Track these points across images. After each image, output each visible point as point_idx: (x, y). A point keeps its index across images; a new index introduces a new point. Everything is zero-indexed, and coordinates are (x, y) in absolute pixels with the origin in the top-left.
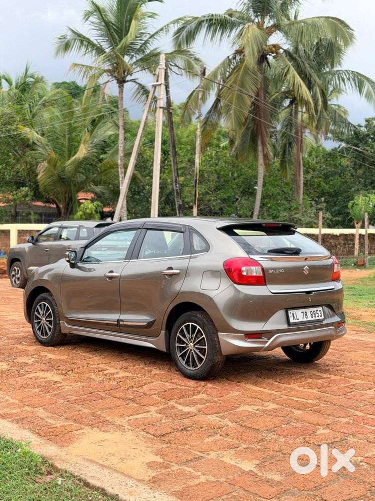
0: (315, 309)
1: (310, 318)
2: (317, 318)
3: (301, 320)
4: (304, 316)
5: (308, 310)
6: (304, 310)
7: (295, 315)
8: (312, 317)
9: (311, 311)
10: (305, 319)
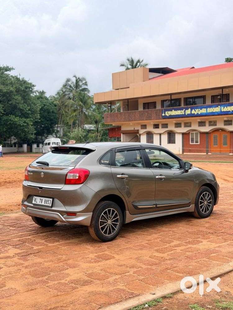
0: (48, 199)
1: (43, 204)
2: (47, 205)
3: (38, 203)
4: (41, 201)
5: (44, 199)
6: (42, 198)
7: (36, 199)
8: (45, 203)
9: (45, 200)
10: (40, 203)
